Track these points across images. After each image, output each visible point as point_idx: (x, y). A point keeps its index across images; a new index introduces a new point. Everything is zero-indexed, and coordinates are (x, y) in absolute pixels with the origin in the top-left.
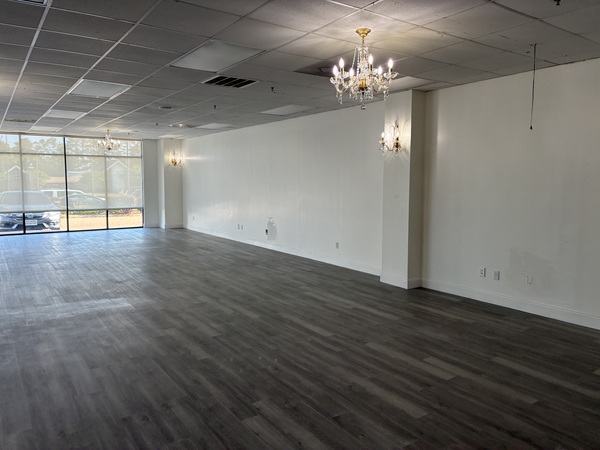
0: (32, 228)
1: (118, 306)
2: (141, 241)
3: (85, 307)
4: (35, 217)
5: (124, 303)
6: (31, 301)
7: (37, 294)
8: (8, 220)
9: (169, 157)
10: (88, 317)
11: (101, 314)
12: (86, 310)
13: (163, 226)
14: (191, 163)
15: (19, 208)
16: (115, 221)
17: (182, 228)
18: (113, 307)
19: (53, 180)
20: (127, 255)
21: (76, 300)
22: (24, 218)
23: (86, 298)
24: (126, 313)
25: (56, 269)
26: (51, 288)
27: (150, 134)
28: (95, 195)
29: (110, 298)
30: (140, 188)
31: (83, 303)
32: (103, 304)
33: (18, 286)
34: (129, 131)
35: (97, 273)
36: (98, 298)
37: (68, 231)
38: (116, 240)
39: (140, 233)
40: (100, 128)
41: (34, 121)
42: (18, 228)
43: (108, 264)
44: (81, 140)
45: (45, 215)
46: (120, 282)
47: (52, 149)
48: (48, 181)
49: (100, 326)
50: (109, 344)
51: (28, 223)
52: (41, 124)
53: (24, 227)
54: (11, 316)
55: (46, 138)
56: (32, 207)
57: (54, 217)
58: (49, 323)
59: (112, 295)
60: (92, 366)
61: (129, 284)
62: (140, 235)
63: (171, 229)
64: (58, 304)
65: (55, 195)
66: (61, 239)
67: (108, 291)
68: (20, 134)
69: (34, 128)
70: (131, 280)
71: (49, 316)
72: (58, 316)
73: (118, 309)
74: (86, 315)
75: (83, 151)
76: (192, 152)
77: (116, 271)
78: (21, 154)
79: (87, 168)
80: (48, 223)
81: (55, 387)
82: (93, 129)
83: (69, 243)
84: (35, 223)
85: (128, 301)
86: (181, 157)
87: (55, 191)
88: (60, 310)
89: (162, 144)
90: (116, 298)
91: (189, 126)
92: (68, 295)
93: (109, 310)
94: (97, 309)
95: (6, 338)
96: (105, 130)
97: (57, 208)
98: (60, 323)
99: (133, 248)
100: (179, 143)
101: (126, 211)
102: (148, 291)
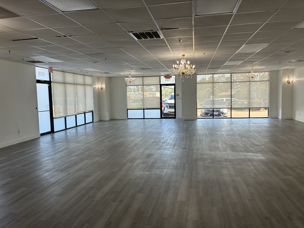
0: (216, 115)
1: (258, 158)
2: (267, 125)
3: (242, 155)
4: (217, 111)
5: (261, 157)
6: (218, 148)
7: (220, 146)
8: (207, 112)
9: (286, 80)
10: (244, 160)
11: (250, 160)
12: (242, 157)
13: (280, 117)
14: (299, 82)
15: (211, 107)
16: (254, 114)
17: (292, 120)
18: (255, 158)
19: (223, 94)
20: (261, 132)
21: (237, 151)
22: (213, 111)
23: (242, 151)
24: (262, 161)
25: (227, 135)
26: (226, 144)
27: (274, 68)
28: (242, 101)
29: (253, 153)
30: (267, 97)
31: (241, 153)
32: (250, 155)
33: (213, 141)
34: (263, 67)
35: (246, 140)
36: (248, 152)
37: (231, 118)
38: (254, 124)
39: (266, 121)
40: (249, 68)
41: (219, 68)
42: (210, 115)
43: (251, 135)
44: (236, 74)
45: (221, 110)
46: (258, 146)
47: (223, 80)
48: (221, 94)
49: (250, 166)
50: (255, 176)
51: (215, 113)
52: (223, 69)
53: (213, 115)
54: (211, 154)
55: (221, 75)
56: (217, 106)
57: (225, 111)
58: (226, 160)
59: (254, 151)
60: (248, 185)
61: (263, 147)
62: (267, 122)
63: (284, 120)
64: (229, 152)
65: (224, 101)
66: (228, 121)
67: (252, 149)
68: (213, 74)
69: (219, 71)
70: (264, 145)
71: (226, 157)
72: (230, 157)
73: (258, 159)
74: (242, 159)
75: (237, 80)
76: (299, 76)
77: (255, 140)
78: (213, 83)
79: (238, 88)
80: (222, 114)
81: (231, 191)
82: (245, 69)
83: (232, 124)
84: (217, 113)
85: (263, 156)
86: (293, 79)
87: (224, 99)
88: (230, 155)
89: (281, 72)
90: (256, 153)
91: (300, 61)
92: (233, 148)
93: (254, 159)
94: (247, 157)
95: (209, 163)
96: (250, 68)
97: (226, 107)
98: (231, 161)
99: (264, 128)
100: (292, 72)
101: (258, 109)
102: (273, 152)
